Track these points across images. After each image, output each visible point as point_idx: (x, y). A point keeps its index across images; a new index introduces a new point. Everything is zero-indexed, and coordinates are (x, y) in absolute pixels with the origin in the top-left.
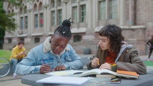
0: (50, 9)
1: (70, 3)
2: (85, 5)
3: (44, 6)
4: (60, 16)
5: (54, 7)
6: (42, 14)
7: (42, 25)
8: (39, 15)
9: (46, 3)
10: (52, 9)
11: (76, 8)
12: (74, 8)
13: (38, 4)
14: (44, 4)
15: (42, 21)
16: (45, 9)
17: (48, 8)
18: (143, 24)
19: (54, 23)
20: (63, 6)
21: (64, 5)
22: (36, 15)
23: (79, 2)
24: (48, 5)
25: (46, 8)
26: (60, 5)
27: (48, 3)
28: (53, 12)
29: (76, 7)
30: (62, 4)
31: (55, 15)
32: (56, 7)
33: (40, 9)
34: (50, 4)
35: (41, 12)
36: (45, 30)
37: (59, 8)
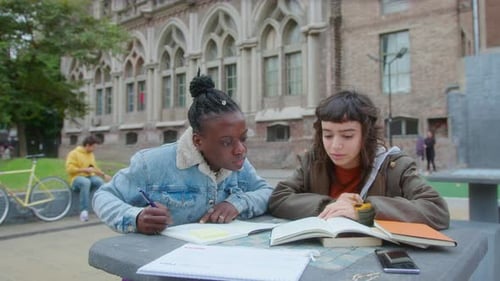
0: (160, 72)
1: (203, 60)
2: (235, 65)
3: (148, 66)
5: (168, 67)
6: (142, 83)
7: (142, 107)
8: (136, 87)
9: (151, 61)
10: (165, 73)
11: (215, 72)
12: (211, 70)
13: (134, 62)
14: (147, 62)
15: (142, 98)
16: (150, 71)
17: (156, 71)
19: (168, 101)
20: (188, 66)
21: (191, 63)
22: (130, 85)
23: (222, 60)
24: (157, 64)
25: (152, 70)
26: (182, 65)
27: (155, 60)
28: (166, 78)
29: (217, 68)
30: (186, 62)
31: (171, 85)
32: (174, 69)
33: (138, 73)
34: (160, 62)
35: (141, 78)
36: (149, 118)
37: (179, 70)
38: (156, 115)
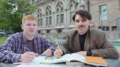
0: (46, 16)
1: (56, 13)
2: (63, 14)
3: (43, 15)
4: (51, 20)
5: (47, 15)
6: (41, 19)
7: (41, 25)
9: (44, 14)
10: (47, 17)
12: (58, 16)
13: (40, 14)
14: (43, 14)
15: (41, 23)
16: (43, 16)
17: (45, 16)
18: (93, 24)
19: (48, 23)
21: (53, 14)
22: (39, 20)
24: (45, 15)
26: (51, 15)
27: (45, 14)
28: (47, 18)
30: (52, 14)
31: (48, 19)
32: (49, 15)
33: (41, 17)
34: (46, 14)
35: (41, 18)
36: (43, 27)
37: (50, 16)
38: (45, 27)
